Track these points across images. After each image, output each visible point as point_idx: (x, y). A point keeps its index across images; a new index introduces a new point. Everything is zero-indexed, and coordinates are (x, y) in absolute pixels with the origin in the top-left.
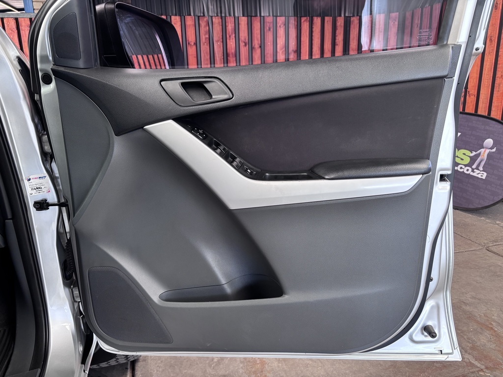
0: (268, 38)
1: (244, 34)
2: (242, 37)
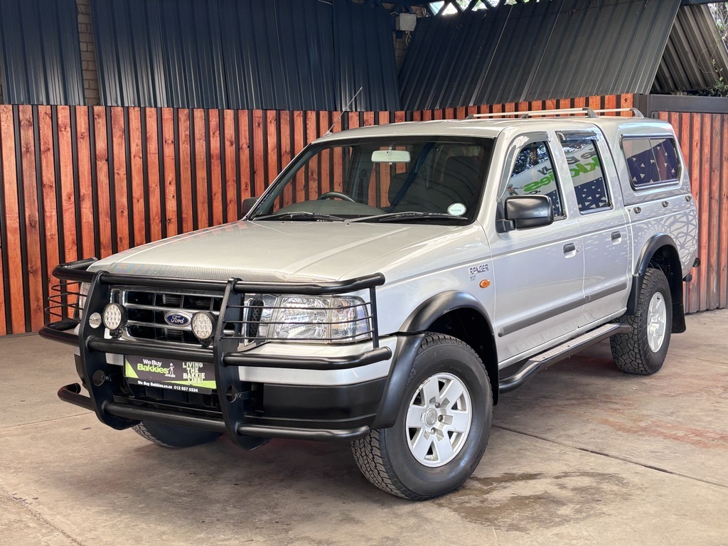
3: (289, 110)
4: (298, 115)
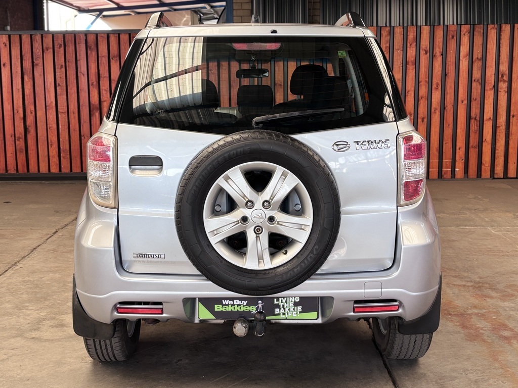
0: (451, 46)
1: (425, 42)
2: (423, 45)
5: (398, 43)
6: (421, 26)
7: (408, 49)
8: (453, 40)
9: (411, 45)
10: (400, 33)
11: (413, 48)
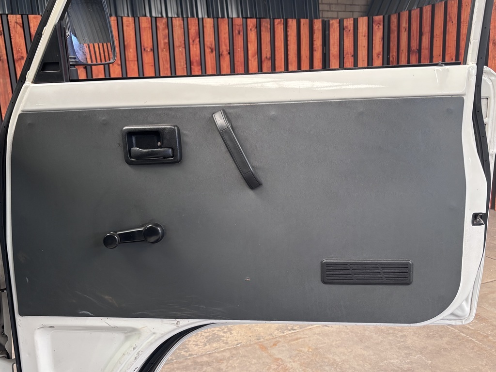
3: (270, 18)
4: (279, 23)
5: (178, 39)
6: (203, 18)
7: (191, 46)
8: (240, 36)
9: (193, 41)
10: (180, 25)
11: (196, 44)
